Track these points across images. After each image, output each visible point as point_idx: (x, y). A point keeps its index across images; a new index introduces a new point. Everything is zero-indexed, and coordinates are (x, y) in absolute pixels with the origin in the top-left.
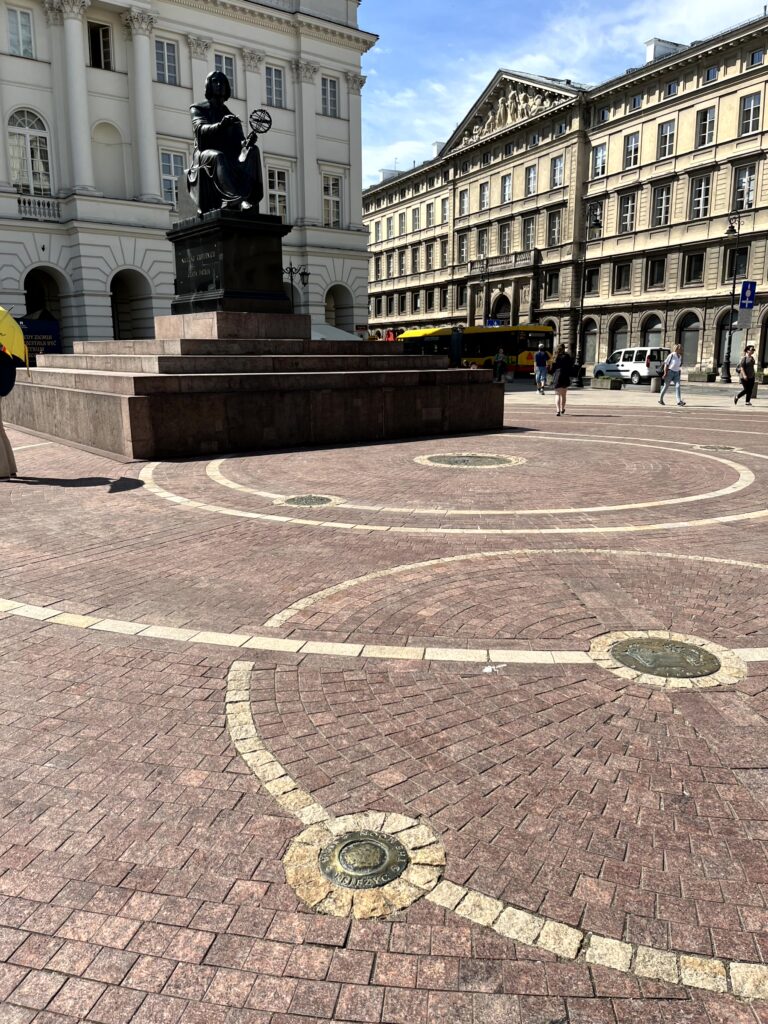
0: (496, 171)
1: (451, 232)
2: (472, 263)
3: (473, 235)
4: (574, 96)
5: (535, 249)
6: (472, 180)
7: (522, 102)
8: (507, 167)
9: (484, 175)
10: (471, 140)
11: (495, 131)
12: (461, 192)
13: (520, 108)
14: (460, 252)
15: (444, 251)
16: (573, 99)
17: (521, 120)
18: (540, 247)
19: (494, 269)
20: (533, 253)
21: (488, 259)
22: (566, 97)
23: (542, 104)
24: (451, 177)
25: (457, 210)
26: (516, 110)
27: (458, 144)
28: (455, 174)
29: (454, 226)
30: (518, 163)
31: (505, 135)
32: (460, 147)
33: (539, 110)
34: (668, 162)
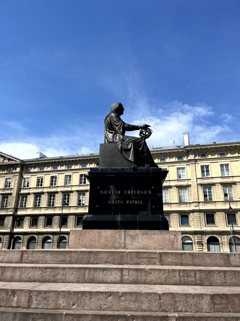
16: (18, 162)
22: (15, 161)
34: (54, 187)
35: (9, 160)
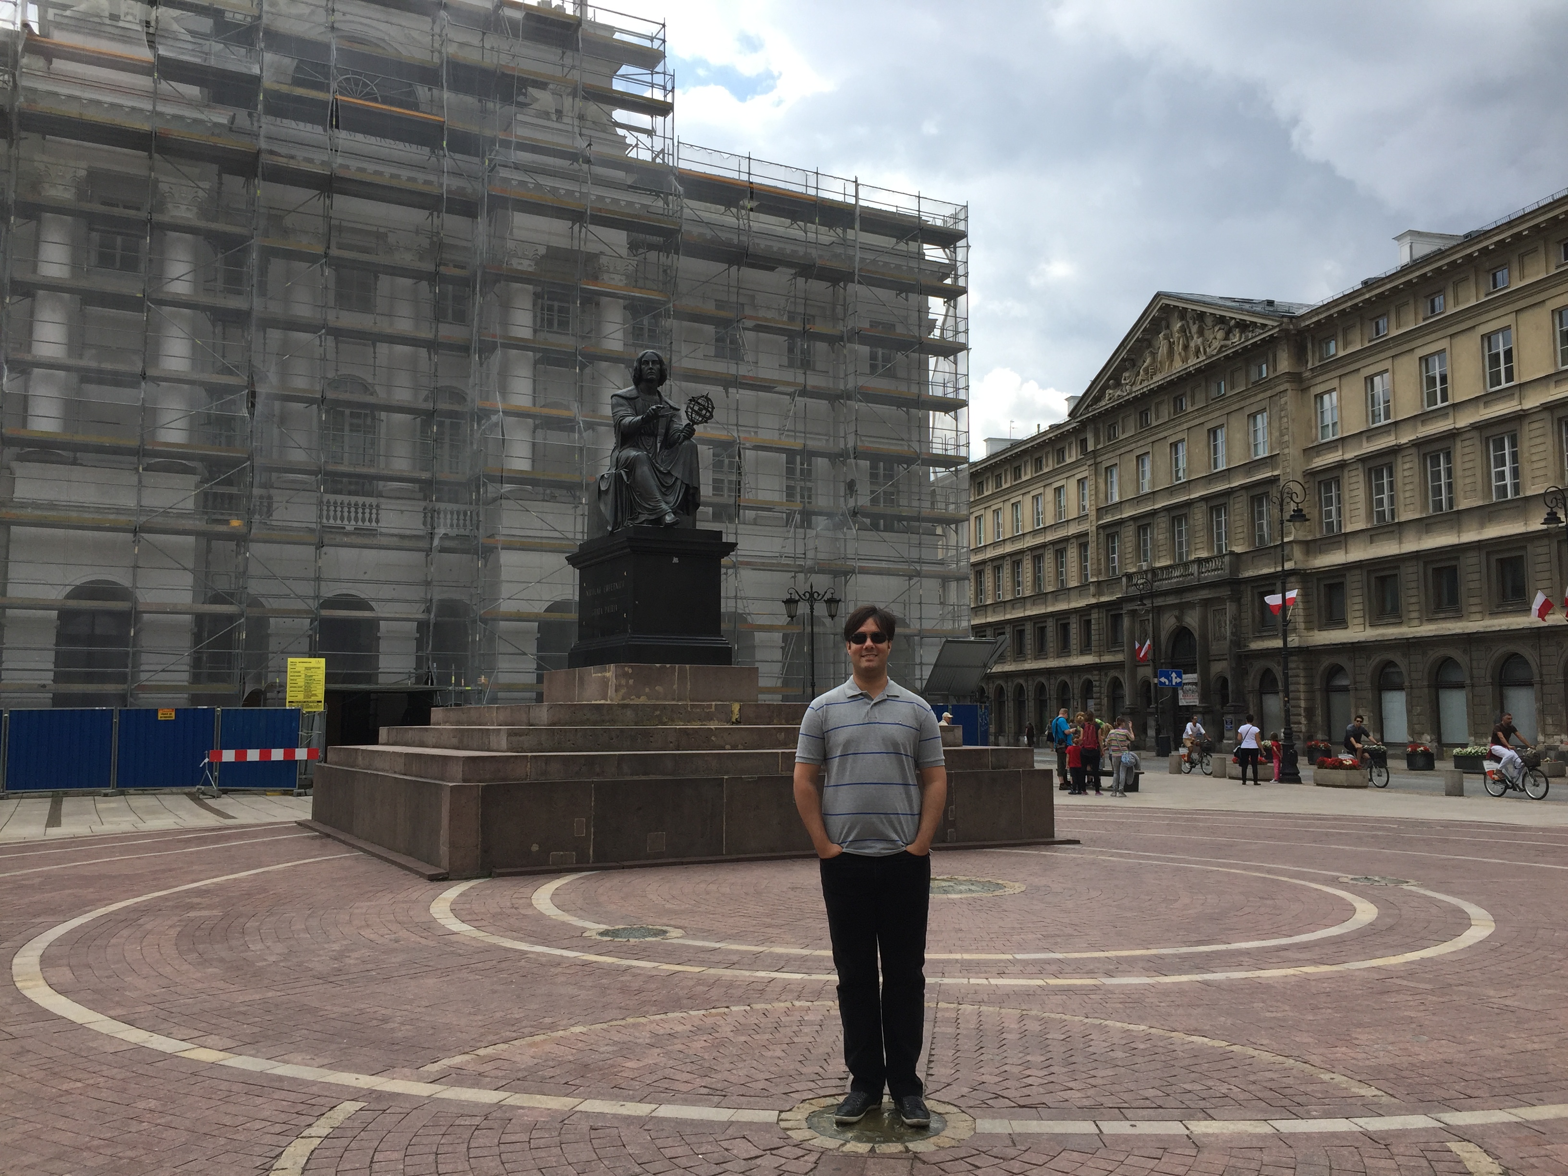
0: (1161, 435)
1: (1094, 528)
2: (1129, 576)
3: (1129, 534)
4: (1276, 324)
5: (1232, 553)
6: (1123, 450)
7: (1195, 337)
8: (1178, 429)
9: (1141, 443)
10: (1119, 393)
11: (1155, 379)
12: (1106, 468)
13: (1192, 344)
14: (1109, 560)
15: (1083, 558)
16: (1274, 327)
17: (1196, 361)
18: (1238, 549)
19: (1165, 585)
20: (1227, 559)
21: (1154, 571)
22: (1264, 326)
23: (1226, 338)
24: (1090, 448)
25: (1102, 496)
26: (1186, 347)
27: (1097, 399)
28: (1097, 442)
29: (1098, 519)
30: (1197, 422)
31: (1171, 383)
32: (1103, 403)
33: (1222, 347)
34: (1442, 413)
35: (1243, 326)
